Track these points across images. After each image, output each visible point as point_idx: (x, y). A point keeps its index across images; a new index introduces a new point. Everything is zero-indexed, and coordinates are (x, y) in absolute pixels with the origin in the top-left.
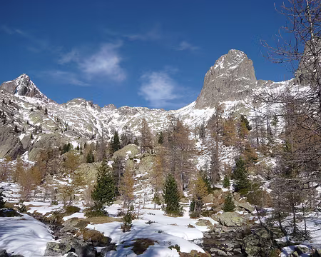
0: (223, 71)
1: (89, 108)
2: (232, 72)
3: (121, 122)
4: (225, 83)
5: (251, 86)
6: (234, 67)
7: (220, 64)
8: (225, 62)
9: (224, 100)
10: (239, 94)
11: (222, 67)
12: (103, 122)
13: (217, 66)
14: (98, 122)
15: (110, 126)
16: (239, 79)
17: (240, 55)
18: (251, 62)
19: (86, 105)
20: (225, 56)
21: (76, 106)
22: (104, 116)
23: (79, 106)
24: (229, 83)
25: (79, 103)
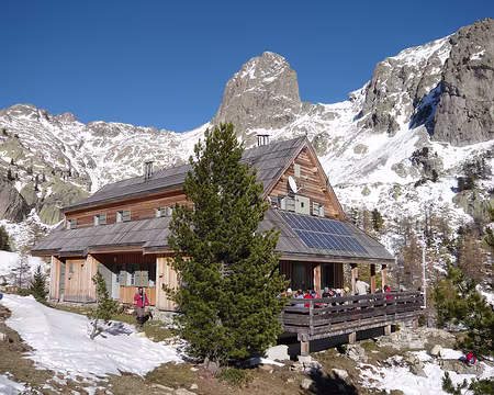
0: (253, 82)
1: (45, 122)
2: (267, 86)
3: (98, 149)
4: (258, 102)
5: (293, 110)
6: (272, 79)
7: (250, 72)
8: (257, 69)
9: (256, 127)
10: (277, 119)
11: (252, 77)
12: (73, 148)
13: (245, 74)
14: (67, 148)
15: (86, 156)
16: (277, 97)
17: (280, 61)
18: (294, 74)
19: (39, 117)
20: (257, 59)
21: (23, 117)
22: (70, 136)
23: (28, 118)
24: (263, 101)
25: (27, 112)
